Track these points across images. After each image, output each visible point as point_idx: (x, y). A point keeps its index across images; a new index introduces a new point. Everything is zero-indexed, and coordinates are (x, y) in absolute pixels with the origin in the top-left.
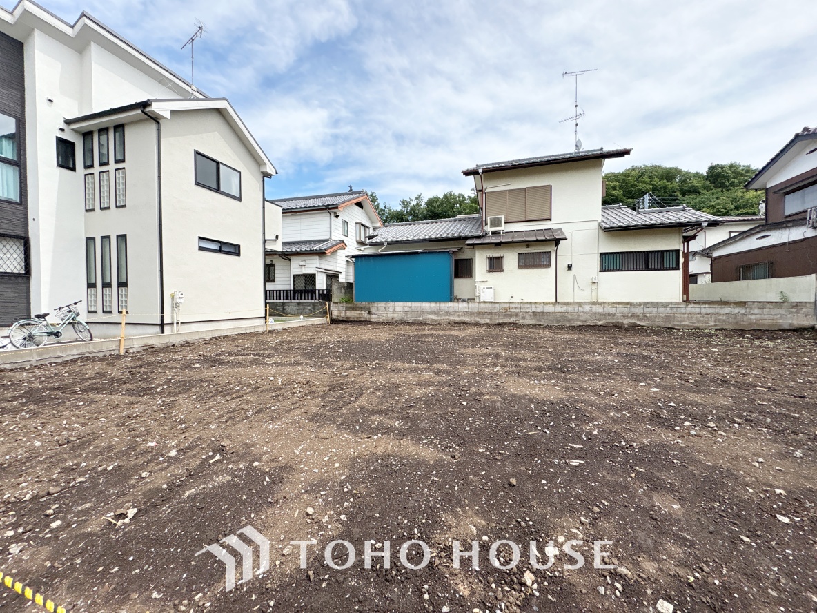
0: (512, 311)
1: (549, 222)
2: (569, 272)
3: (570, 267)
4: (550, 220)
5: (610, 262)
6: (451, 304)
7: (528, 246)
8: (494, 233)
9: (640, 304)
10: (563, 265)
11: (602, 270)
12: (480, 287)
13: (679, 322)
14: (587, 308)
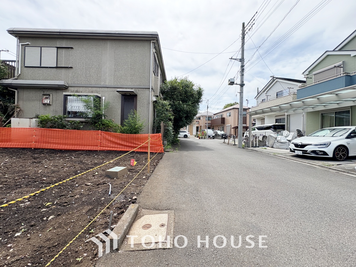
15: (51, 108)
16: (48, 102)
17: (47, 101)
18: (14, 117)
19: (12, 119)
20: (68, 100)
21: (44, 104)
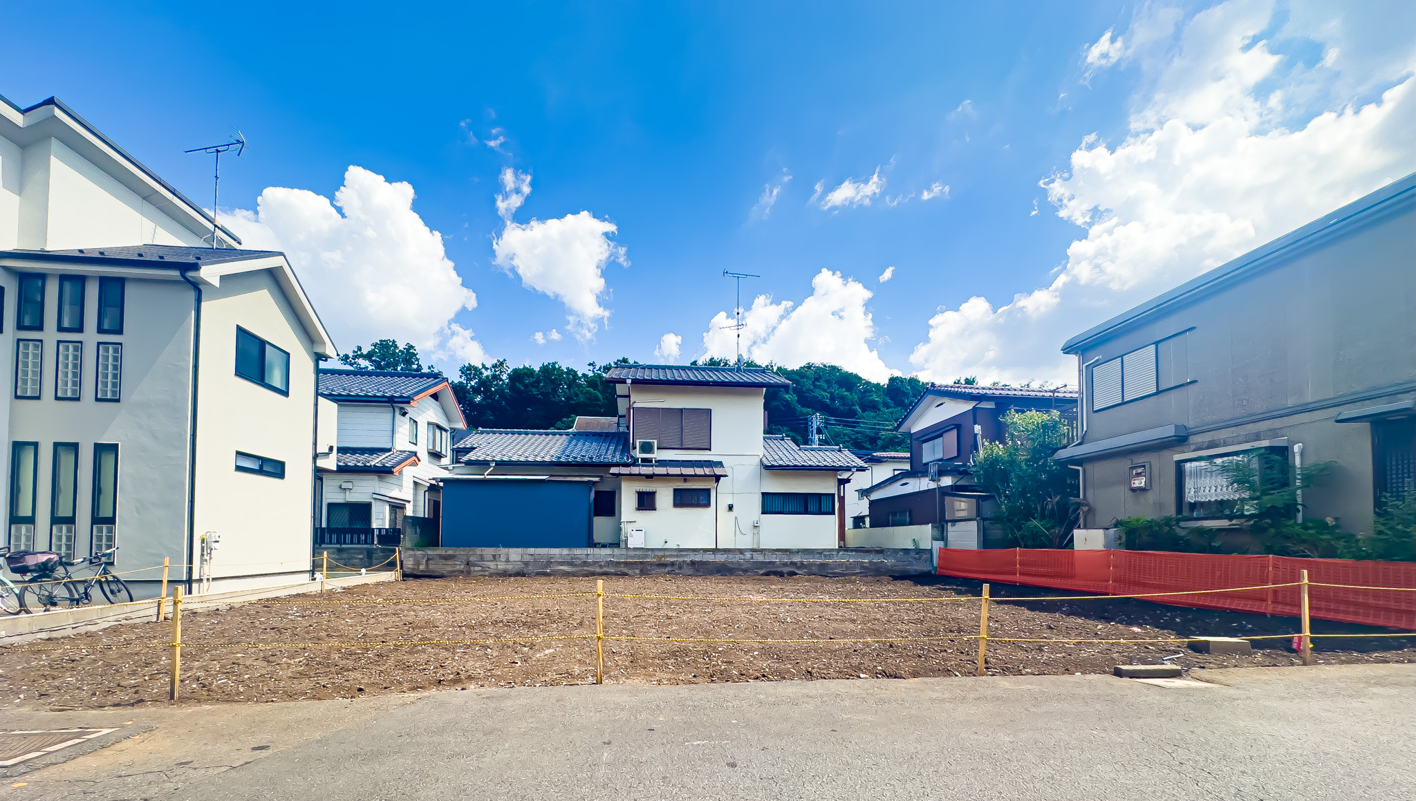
0: (668, 559)
1: (708, 452)
2: (731, 513)
3: (731, 508)
4: (710, 450)
5: (773, 504)
6: (590, 551)
7: (685, 481)
8: (644, 460)
9: (798, 551)
10: (723, 506)
11: (762, 513)
12: (626, 529)
13: (831, 569)
14: (748, 555)
15: (1151, 497)
16: (1143, 485)
17: (1139, 483)
18: (1079, 527)
19: (1076, 532)
20: (1187, 473)
21: (1134, 490)
